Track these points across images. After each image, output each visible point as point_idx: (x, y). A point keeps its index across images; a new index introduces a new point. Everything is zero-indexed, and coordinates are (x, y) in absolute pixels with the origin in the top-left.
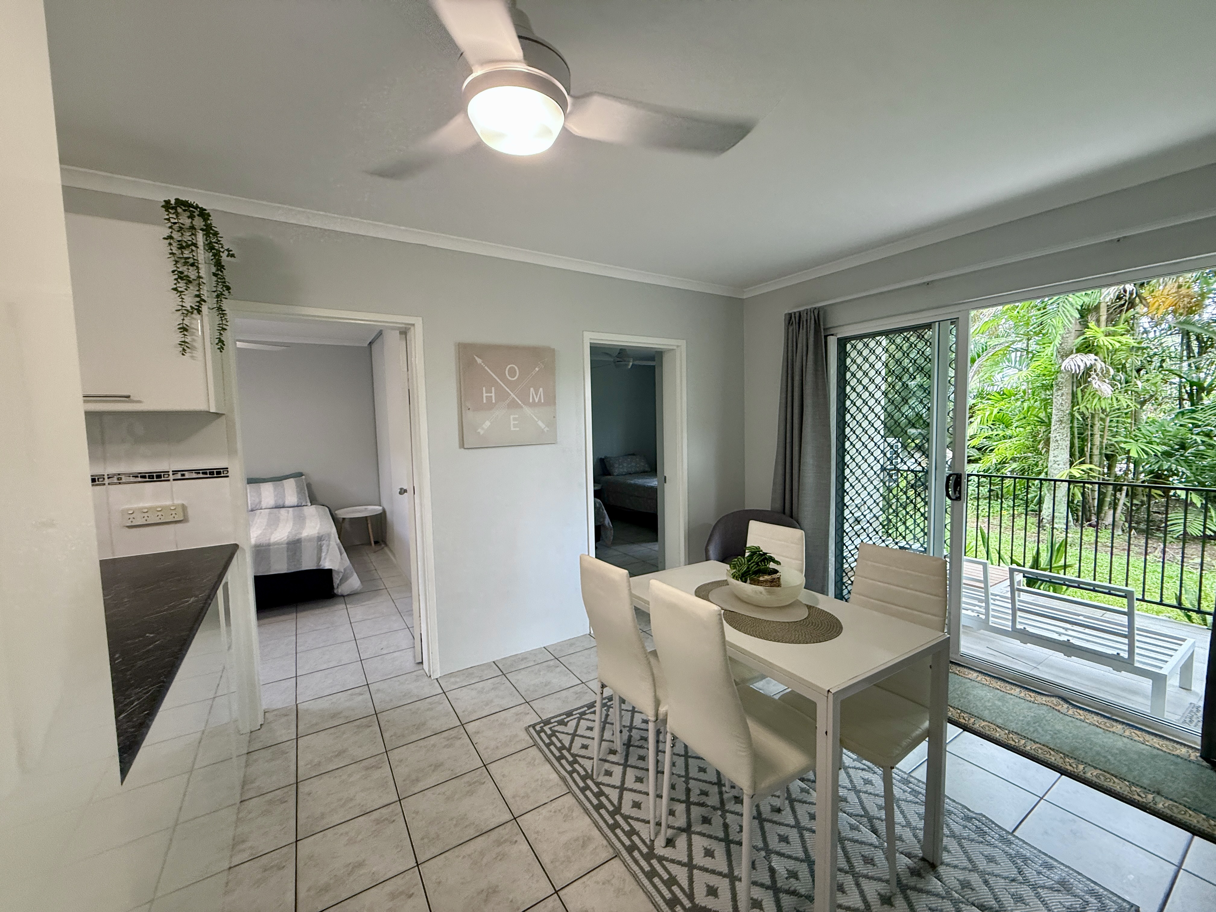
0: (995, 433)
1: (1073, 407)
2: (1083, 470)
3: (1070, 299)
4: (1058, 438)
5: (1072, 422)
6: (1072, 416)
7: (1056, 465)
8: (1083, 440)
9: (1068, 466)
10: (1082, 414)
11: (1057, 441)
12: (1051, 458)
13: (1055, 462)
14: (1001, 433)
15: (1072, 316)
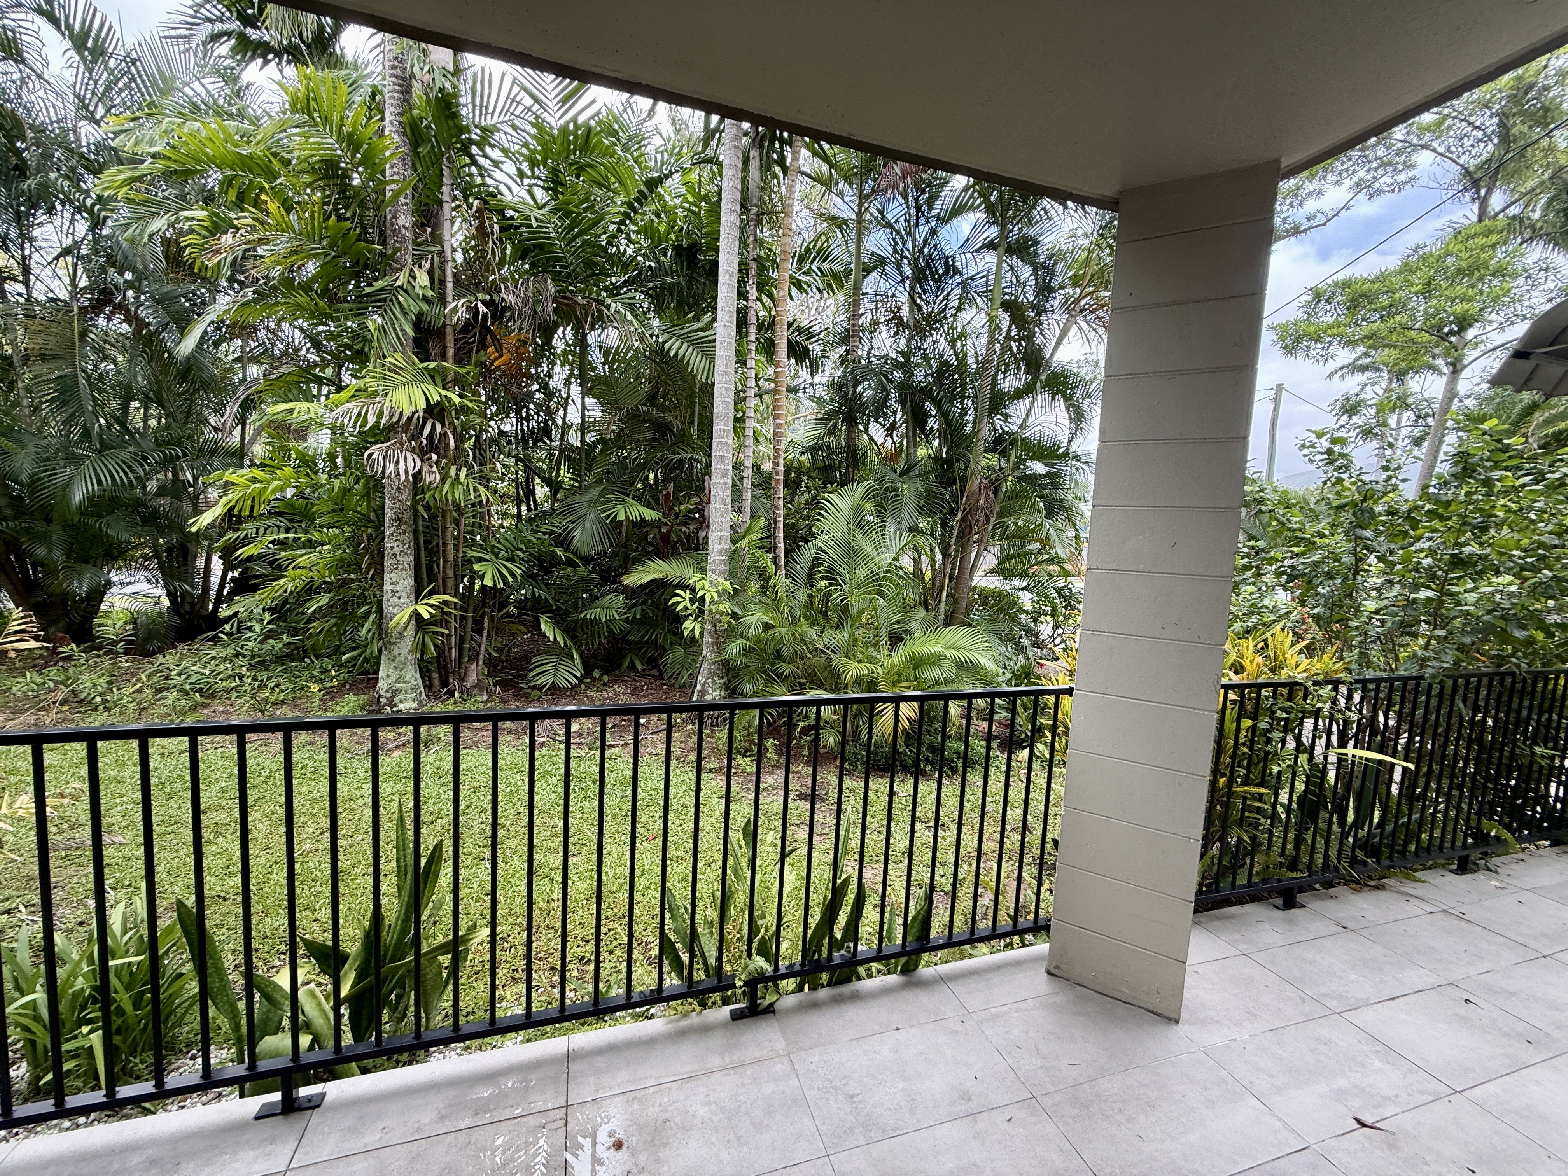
0: (292, 535)
1: (415, 495)
2: (432, 606)
3: (401, 299)
4: (396, 550)
5: (415, 523)
6: (416, 512)
7: (395, 600)
8: (430, 553)
9: (413, 599)
10: (427, 507)
11: (395, 555)
12: (387, 587)
13: (394, 592)
14: (303, 537)
15: (403, 330)
